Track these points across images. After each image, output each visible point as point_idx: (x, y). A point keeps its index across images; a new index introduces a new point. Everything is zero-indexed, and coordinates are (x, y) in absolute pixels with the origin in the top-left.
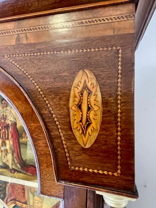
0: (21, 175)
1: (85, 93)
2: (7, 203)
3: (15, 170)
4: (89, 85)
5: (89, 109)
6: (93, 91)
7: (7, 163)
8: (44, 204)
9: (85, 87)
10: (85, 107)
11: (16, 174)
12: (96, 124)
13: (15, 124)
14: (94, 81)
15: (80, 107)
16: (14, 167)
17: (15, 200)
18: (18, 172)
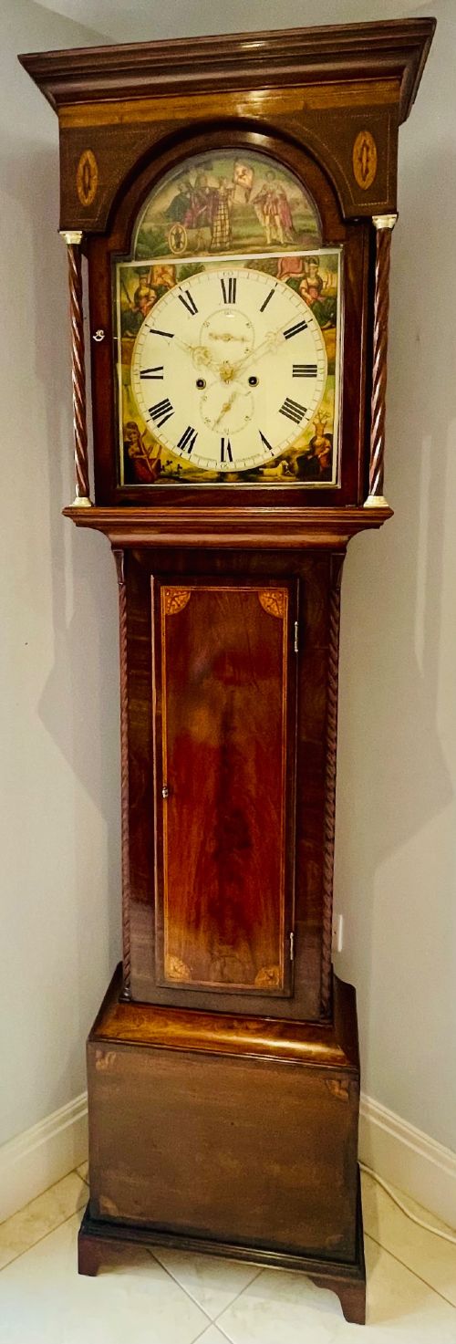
0: (295, 247)
1: (365, 149)
2: (280, 278)
3: (287, 244)
4: (368, 142)
5: (367, 161)
6: (370, 146)
7: (278, 239)
8: (319, 269)
9: (364, 145)
10: (364, 160)
11: (289, 248)
12: (372, 172)
13: (283, 197)
14: (371, 139)
15: (361, 159)
16: (286, 241)
17: (288, 273)
18: (291, 244)
